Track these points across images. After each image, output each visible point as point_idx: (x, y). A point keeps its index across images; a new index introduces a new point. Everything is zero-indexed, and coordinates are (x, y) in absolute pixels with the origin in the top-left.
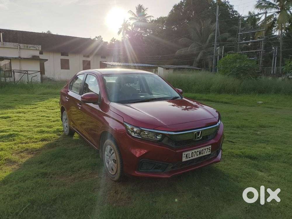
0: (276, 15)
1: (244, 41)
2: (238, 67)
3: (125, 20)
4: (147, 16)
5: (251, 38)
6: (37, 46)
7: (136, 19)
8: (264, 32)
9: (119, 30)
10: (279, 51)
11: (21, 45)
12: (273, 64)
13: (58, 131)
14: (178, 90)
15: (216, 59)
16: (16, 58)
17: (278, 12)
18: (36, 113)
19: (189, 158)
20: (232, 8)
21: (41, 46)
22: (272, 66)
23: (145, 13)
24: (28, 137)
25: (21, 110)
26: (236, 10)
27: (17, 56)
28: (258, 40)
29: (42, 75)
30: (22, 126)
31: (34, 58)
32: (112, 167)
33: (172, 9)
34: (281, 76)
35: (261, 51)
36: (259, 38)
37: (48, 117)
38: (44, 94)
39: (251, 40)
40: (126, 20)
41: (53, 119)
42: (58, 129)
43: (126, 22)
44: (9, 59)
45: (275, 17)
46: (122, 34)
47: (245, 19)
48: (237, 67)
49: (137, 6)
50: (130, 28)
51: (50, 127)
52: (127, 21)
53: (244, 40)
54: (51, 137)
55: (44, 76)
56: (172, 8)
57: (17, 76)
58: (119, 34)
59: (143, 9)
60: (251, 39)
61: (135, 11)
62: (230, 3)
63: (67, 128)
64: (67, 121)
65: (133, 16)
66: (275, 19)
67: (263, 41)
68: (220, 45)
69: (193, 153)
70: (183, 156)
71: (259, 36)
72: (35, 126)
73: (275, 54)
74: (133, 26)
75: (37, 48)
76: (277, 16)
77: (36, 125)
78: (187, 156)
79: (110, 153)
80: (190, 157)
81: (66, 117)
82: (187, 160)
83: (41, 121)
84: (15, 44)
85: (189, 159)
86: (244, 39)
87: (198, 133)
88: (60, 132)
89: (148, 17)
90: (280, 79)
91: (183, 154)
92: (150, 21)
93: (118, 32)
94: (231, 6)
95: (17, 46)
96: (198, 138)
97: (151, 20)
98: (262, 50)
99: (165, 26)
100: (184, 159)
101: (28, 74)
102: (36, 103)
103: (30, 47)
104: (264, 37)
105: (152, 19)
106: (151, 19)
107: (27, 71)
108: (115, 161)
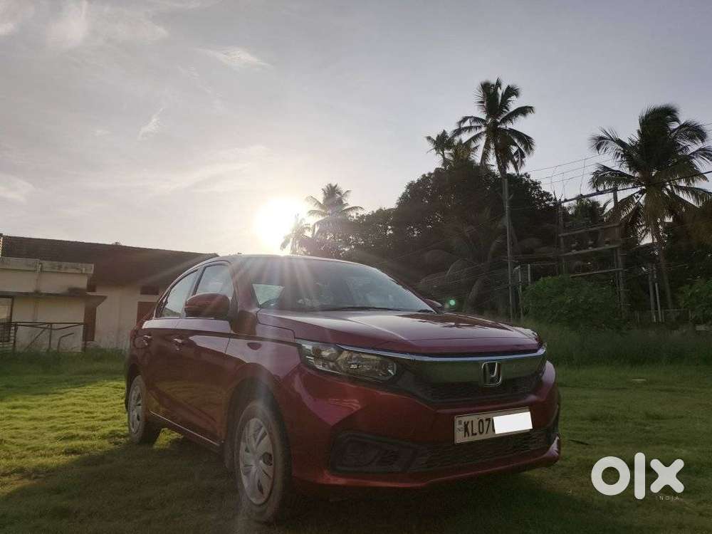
0: (638, 197)
1: (574, 252)
2: (571, 303)
3: (298, 219)
4: (346, 208)
5: (590, 242)
6: (84, 265)
7: (323, 214)
8: (617, 230)
9: (283, 240)
10: (659, 272)
11: (46, 264)
12: (652, 303)
13: (113, 435)
14: (431, 303)
15: (516, 292)
16: (27, 294)
17: (641, 192)
18: (61, 407)
19: (474, 434)
20: (537, 188)
21: (93, 265)
22: (653, 308)
23: (345, 202)
24: (29, 447)
25: (18, 403)
26: (547, 191)
27: (30, 290)
28: (607, 246)
29: (85, 344)
30: (17, 429)
31: (73, 294)
32: (259, 481)
33: (404, 191)
34: (677, 328)
35: (618, 271)
36: (607, 243)
37: (91, 413)
38: (86, 373)
39: (590, 248)
40: (300, 218)
41: (103, 416)
42: (113, 431)
43: (299, 222)
44: (8, 297)
45: (636, 201)
46: (290, 248)
47: (570, 212)
48: (568, 304)
49: (325, 188)
50: (309, 234)
51: (93, 428)
52: (303, 219)
53: (574, 248)
54: (93, 446)
55: (91, 345)
56: (405, 189)
57: (23, 336)
58: (284, 247)
59: (339, 193)
60: (592, 246)
61: (321, 198)
62: (531, 178)
63: (138, 422)
64: (140, 402)
65: (317, 208)
66: (638, 207)
67: (618, 251)
68: (523, 263)
69: (481, 421)
70: (457, 426)
71: (607, 240)
72: (52, 428)
73: (653, 276)
74: (317, 229)
75: (84, 269)
76: (642, 200)
77: (54, 427)
78: (466, 430)
79: (255, 439)
80: (476, 434)
81: (139, 391)
82: (467, 439)
83: (70, 420)
84: (31, 261)
85: (472, 439)
86: (573, 245)
87: (492, 366)
88: (120, 437)
89: (352, 209)
90: (676, 333)
91: (457, 420)
92: (355, 218)
93: (281, 243)
94: (536, 183)
95: (36, 267)
96: (492, 380)
97: (359, 215)
98: (619, 268)
99: (389, 227)
100: (460, 437)
101: (51, 329)
102: (62, 391)
103: (66, 268)
104: (621, 239)
105: (361, 213)
106: (357, 214)
107: (51, 324)
108: (268, 458)
